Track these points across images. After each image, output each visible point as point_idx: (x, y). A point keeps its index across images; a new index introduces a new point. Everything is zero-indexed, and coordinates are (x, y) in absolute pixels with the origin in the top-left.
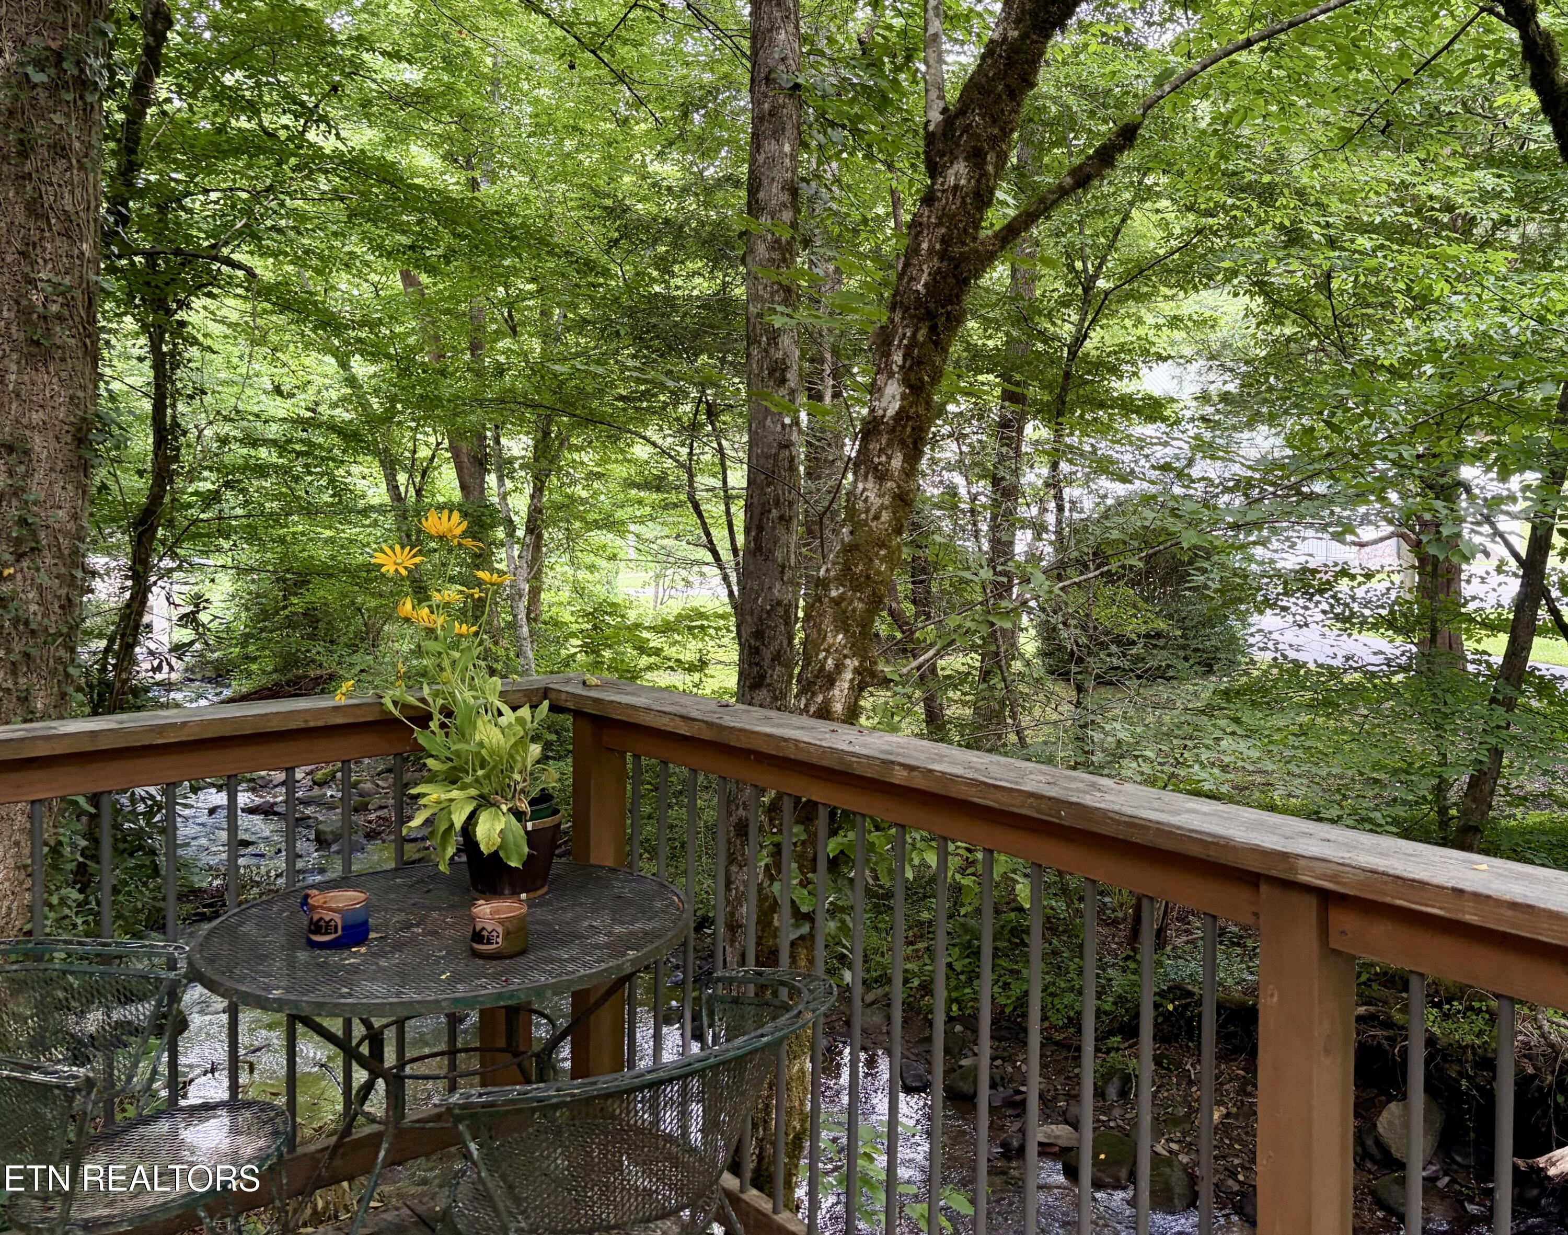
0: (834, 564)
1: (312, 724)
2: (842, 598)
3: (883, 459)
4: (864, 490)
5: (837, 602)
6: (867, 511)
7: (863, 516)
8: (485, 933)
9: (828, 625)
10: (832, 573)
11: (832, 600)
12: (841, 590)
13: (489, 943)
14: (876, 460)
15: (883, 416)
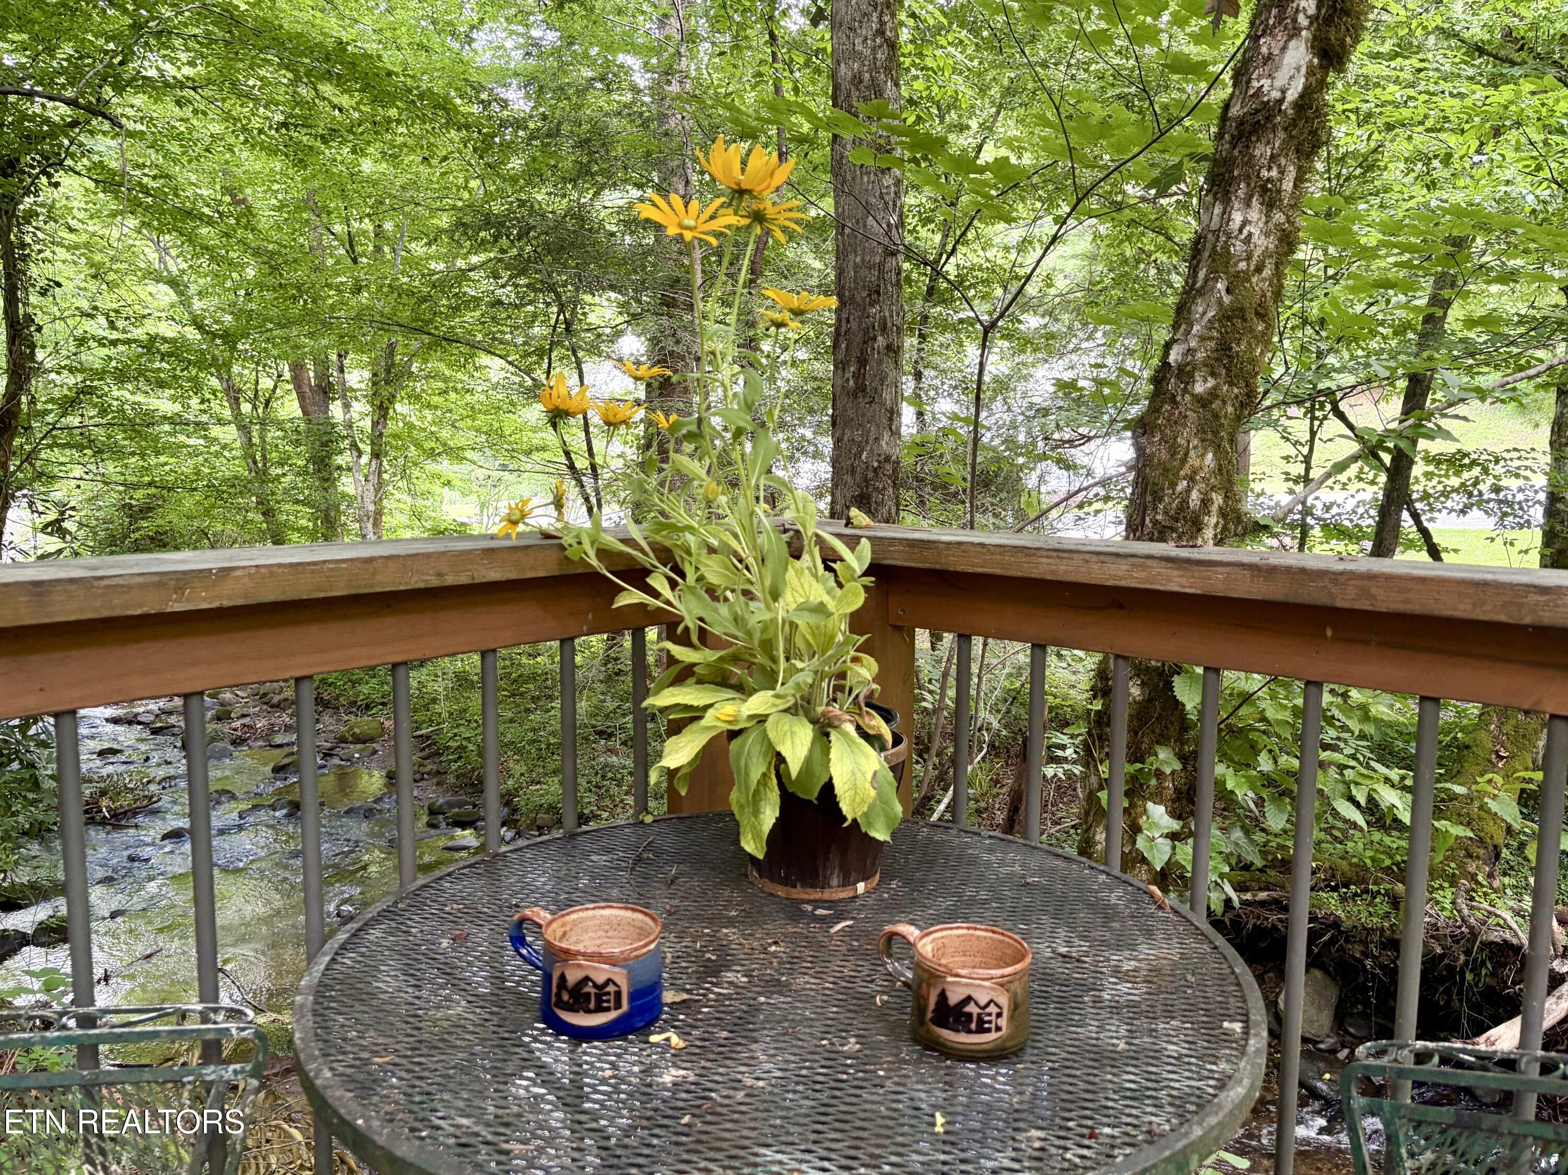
0: (1202, 339)
1: (450, 580)
2: (1213, 394)
3: (1274, 173)
4: (1245, 223)
5: (1203, 402)
6: (1249, 258)
7: (1242, 265)
8: (972, 1008)
9: (1187, 437)
10: (1200, 355)
11: (1198, 399)
12: (1211, 383)
13: (981, 1030)
14: (1265, 174)
15: (1281, 101)
